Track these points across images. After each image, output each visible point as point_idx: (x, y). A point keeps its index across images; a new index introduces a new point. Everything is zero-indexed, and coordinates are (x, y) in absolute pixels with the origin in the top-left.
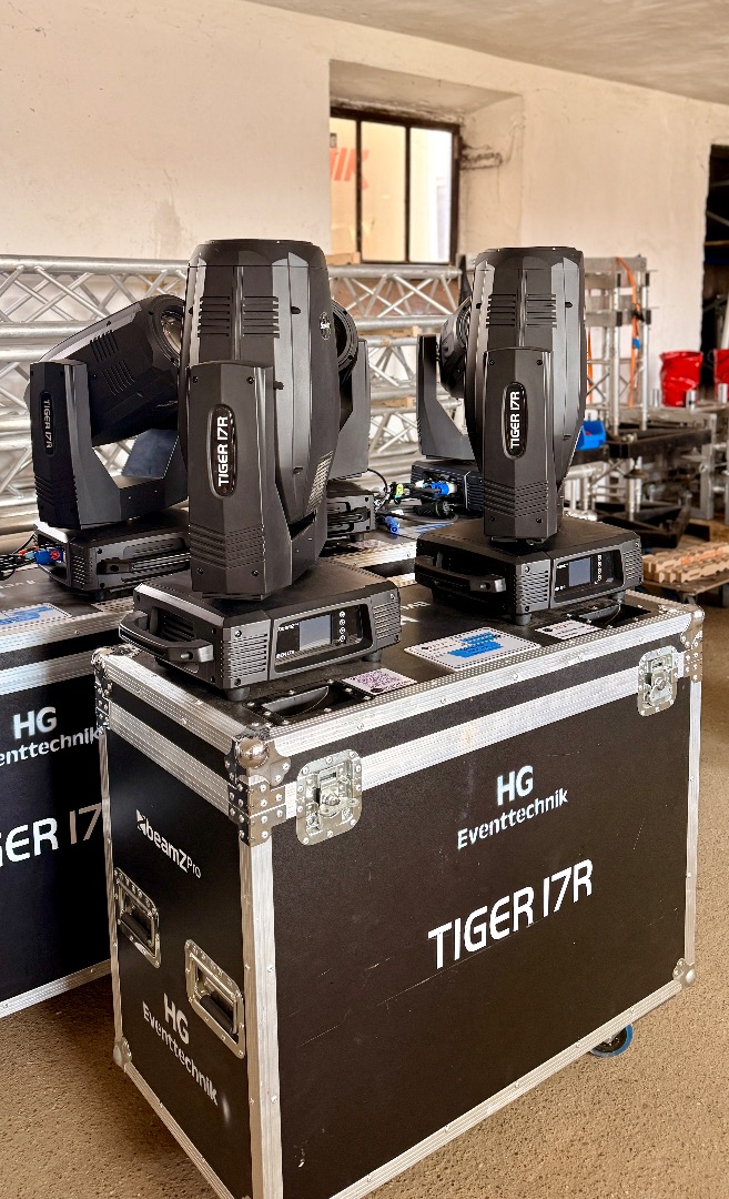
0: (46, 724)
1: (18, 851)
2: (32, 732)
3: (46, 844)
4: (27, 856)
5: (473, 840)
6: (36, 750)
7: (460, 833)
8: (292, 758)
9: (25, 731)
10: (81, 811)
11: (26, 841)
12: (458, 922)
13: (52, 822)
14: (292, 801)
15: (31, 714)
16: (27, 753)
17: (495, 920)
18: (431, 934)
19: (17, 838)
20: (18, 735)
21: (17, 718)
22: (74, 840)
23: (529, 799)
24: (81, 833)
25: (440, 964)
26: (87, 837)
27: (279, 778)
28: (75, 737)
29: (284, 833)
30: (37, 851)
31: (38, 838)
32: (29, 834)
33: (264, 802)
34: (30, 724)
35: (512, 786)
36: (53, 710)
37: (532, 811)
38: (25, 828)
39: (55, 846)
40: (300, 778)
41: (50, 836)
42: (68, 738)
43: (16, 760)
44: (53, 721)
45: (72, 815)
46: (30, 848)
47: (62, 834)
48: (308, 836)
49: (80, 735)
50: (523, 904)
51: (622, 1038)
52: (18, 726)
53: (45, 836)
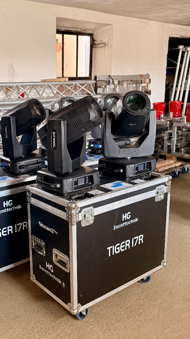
0: (10, 204)
1: (4, 233)
2: (7, 206)
3: (10, 232)
4: (6, 234)
5: (117, 228)
6: (8, 210)
7: (114, 226)
8: (81, 208)
9: (6, 205)
10: (18, 224)
11: (6, 231)
12: (113, 246)
13: (11, 227)
14: (80, 217)
15: (7, 201)
16: (6, 210)
17: (121, 247)
18: (108, 248)
19: (4, 230)
20: (4, 206)
21: (4, 202)
22: (16, 231)
23: (129, 220)
24: (17, 230)
25: (110, 255)
26: (19, 231)
27: (78, 212)
28: (16, 207)
29: (79, 223)
30: (8, 234)
31: (9, 230)
32: (7, 229)
33: (75, 217)
34: (7, 204)
35: (126, 216)
36: (11, 201)
37: (130, 222)
38: (6, 228)
39: (12, 233)
40: (82, 212)
41: (11, 230)
42: (15, 207)
43: (4, 212)
44: (12, 203)
45: (16, 225)
46: (7, 233)
47: (14, 230)
48: (83, 225)
49: (17, 207)
50: (127, 243)
51: (148, 278)
52: (4, 204)
53: (10, 230)
